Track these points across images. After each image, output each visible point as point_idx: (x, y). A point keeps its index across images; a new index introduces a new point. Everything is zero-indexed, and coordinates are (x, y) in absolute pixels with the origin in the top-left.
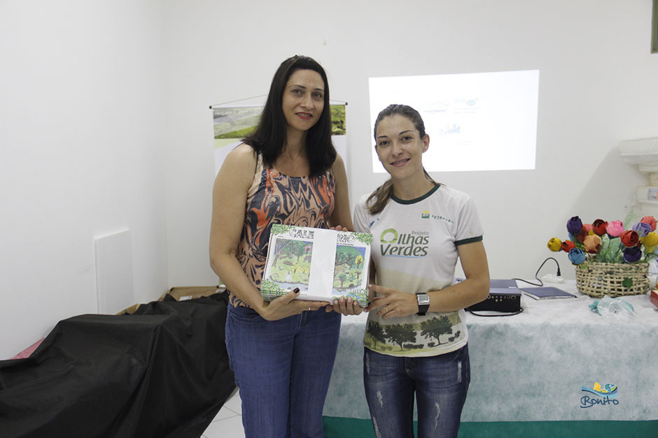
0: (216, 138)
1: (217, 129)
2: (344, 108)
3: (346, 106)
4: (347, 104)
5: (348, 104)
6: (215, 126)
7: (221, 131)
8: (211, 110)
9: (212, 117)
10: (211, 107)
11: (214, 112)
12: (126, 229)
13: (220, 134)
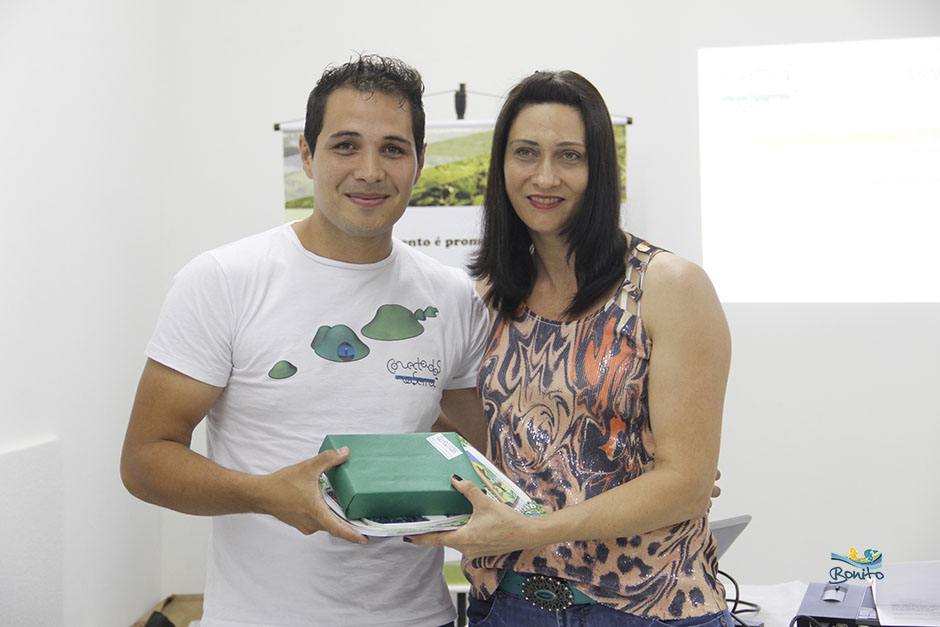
0: (288, 206)
1: (293, 184)
2: (624, 132)
3: (628, 127)
4: (630, 122)
5: (634, 122)
6: (286, 176)
7: (300, 190)
8: (279, 134)
9: (281, 152)
10: (277, 128)
11: (286, 141)
12: (51, 438)
13: (300, 196)
